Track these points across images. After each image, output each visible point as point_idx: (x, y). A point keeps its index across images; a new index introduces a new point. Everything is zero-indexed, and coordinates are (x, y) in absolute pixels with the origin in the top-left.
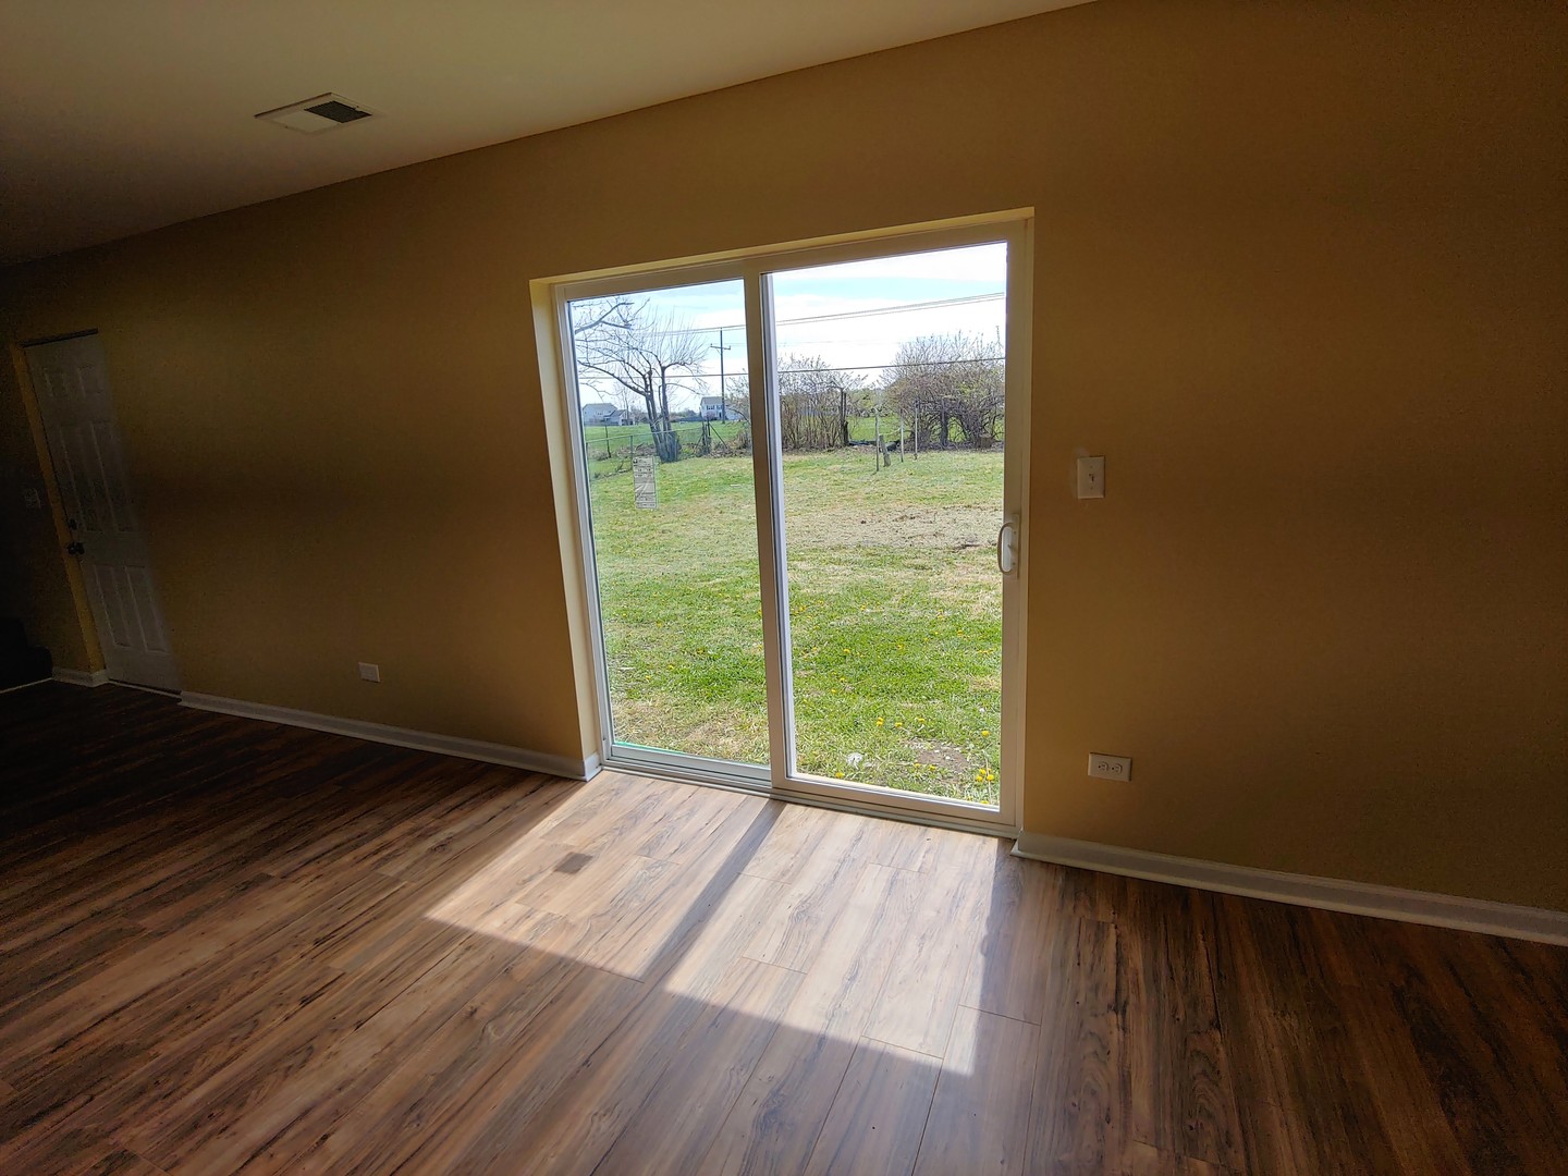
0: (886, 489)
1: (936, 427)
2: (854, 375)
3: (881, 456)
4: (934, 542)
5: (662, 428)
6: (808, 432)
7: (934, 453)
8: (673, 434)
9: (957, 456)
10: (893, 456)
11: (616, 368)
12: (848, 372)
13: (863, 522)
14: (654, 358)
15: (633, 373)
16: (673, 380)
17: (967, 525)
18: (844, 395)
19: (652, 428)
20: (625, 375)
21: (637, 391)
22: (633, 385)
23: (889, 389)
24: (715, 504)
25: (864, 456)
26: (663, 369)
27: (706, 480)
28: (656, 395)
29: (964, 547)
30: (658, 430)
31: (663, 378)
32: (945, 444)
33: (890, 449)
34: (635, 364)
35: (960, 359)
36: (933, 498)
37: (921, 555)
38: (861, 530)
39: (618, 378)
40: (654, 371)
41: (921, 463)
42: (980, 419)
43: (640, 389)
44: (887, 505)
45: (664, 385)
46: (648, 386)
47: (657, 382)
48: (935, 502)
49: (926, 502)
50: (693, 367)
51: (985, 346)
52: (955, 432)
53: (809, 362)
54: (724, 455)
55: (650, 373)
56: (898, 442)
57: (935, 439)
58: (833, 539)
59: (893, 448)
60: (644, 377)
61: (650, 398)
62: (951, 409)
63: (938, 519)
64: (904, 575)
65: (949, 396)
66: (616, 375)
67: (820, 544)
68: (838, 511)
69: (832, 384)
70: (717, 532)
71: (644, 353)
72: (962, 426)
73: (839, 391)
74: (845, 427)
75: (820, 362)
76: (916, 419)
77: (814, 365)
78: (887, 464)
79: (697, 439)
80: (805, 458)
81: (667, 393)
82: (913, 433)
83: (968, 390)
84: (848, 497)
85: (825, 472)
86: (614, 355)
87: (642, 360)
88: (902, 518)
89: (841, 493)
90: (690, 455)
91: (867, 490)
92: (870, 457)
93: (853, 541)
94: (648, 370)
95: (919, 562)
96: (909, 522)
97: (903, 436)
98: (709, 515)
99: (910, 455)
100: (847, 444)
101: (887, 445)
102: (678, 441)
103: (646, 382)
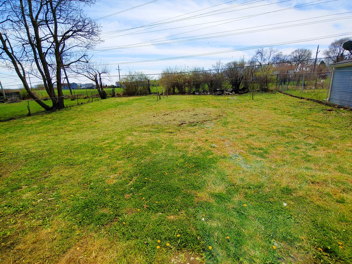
0: (160, 106)
1: (172, 89)
2: (151, 76)
3: (158, 96)
4: (174, 122)
5: (101, 90)
6: (140, 91)
7: (172, 96)
8: (104, 91)
9: (177, 96)
10: (161, 97)
11: (86, 74)
12: (150, 75)
13: (154, 116)
14: (97, 71)
15: (91, 75)
16: (103, 77)
17: (182, 117)
18: (149, 81)
19: (98, 90)
20: (89, 76)
21: (93, 80)
22: (91, 78)
23: (160, 80)
24: (113, 112)
25: (154, 97)
26: (100, 74)
27: (112, 104)
28: (98, 81)
29: (182, 124)
30: (100, 90)
31: (100, 76)
32: (174, 93)
33: (161, 95)
34: (92, 73)
35: (177, 72)
36: (172, 108)
37: (171, 128)
38: (153, 119)
39: (87, 77)
40: (97, 75)
41: (169, 98)
42: (182, 87)
43: (94, 80)
44: (160, 111)
45: (100, 79)
46: (96, 79)
47: (98, 78)
48: (173, 109)
49: (171, 109)
50: (108, 74)
51: (182, 69)
52: (176, 90)
53: (139, 73)
54: (119, 97)
55: (96, 75)
56: (163, 93)
57: (171, 92)
58: (146, 122)
59: (162, 94)
60: (94, 76)
61: (97, 82)
62: (175, 84)
63: (174, 115)
64: (166, 136)
65: (175, 81)
66: (86, 76)
67: (142, 124)
68: (147, 113)
69: (146, 78)
70: (112, 121)
71: (94, 70)
72: (178, 89)
73: (147, 80)
74: (149, 89)
75: (142, 73)
76: (167, 87)
77: (141, 73)
78: (160, 99)
79: (111, 93)
80: (140, 97)
81: (101, 81)
82: (166, 91)
83: (179, 80)
84: (150, 109)
85: (144, 101)
86: (85, 70)
87: (94, 72)
88: (165, 115)
89: (148, 107)
90: (109, 97)
91: (155, 106)
92: (156, 97)
93: (151, 123)
94: (95, 74)
95: (170, 131)
96: (166, 116)
97: (164, 91)
98: (111, 115)
99: (166, 96)
100: (150, 93)
101: (160, 94)
102: (106, 93)
103: (95, 78)
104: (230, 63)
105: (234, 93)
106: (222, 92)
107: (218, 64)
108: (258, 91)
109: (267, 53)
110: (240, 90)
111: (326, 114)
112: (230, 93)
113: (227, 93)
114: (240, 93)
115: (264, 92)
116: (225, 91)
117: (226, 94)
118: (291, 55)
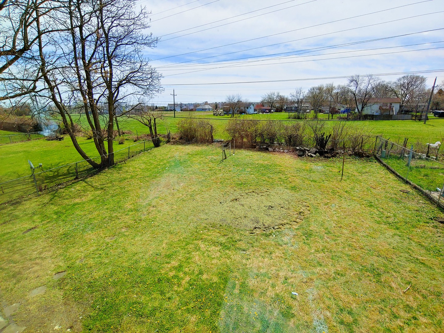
0: (226, 176)
1: (240, 139)
4: (245, 221)
6: (201, 137)
7: (240, 151)
8: (158, 138)
9: (246, 153)
13: (221, 202)
16: (158, 122)
17: (255, 211)
18: (212, 127)
20: (142, 120)
22: (145, 123)
25: (218, 150)
26: (155, 119)
28: (153, 127)
29: (255, 229)
30: (154, 138)
32: (242, 146)
36: (242, 183)
37: (242, 237)
38: (220, 209)
41: (236, 157)
43: (147, 125)
44: (228, 189)
45: (155, 124)
47: (153, 121)
49: (240, 186)
54: (175, 143)
55: (150, 120)
58: (211, 217)
61: (151, 128)
63: (245, 203)
66: (139, 120)
67: (207, 221)
74: (212, 137)
78: (225, 157)
84: (214, 181)
85: (207, 160)
88: (233, 200)
91: (220, 176)
92: (220, 151)
93: (218, 218)
96: (235, 203)
99: (232, 150)
100: (213, 142)
102: (160, 140)
103: (149, 122)
104: (314, 89)
105: (318, 154)
106: (303, 153)
107: (299, 92)
108: (350, 155)
109: (365, 82)
110: (327, 152)
111: (437, 229)
112: (313, 155)
113: (309, 154)
114: (325, 157)
115: (357, 157)
116: (306, 151)
117: (308, 156)
118: (397, 82)
